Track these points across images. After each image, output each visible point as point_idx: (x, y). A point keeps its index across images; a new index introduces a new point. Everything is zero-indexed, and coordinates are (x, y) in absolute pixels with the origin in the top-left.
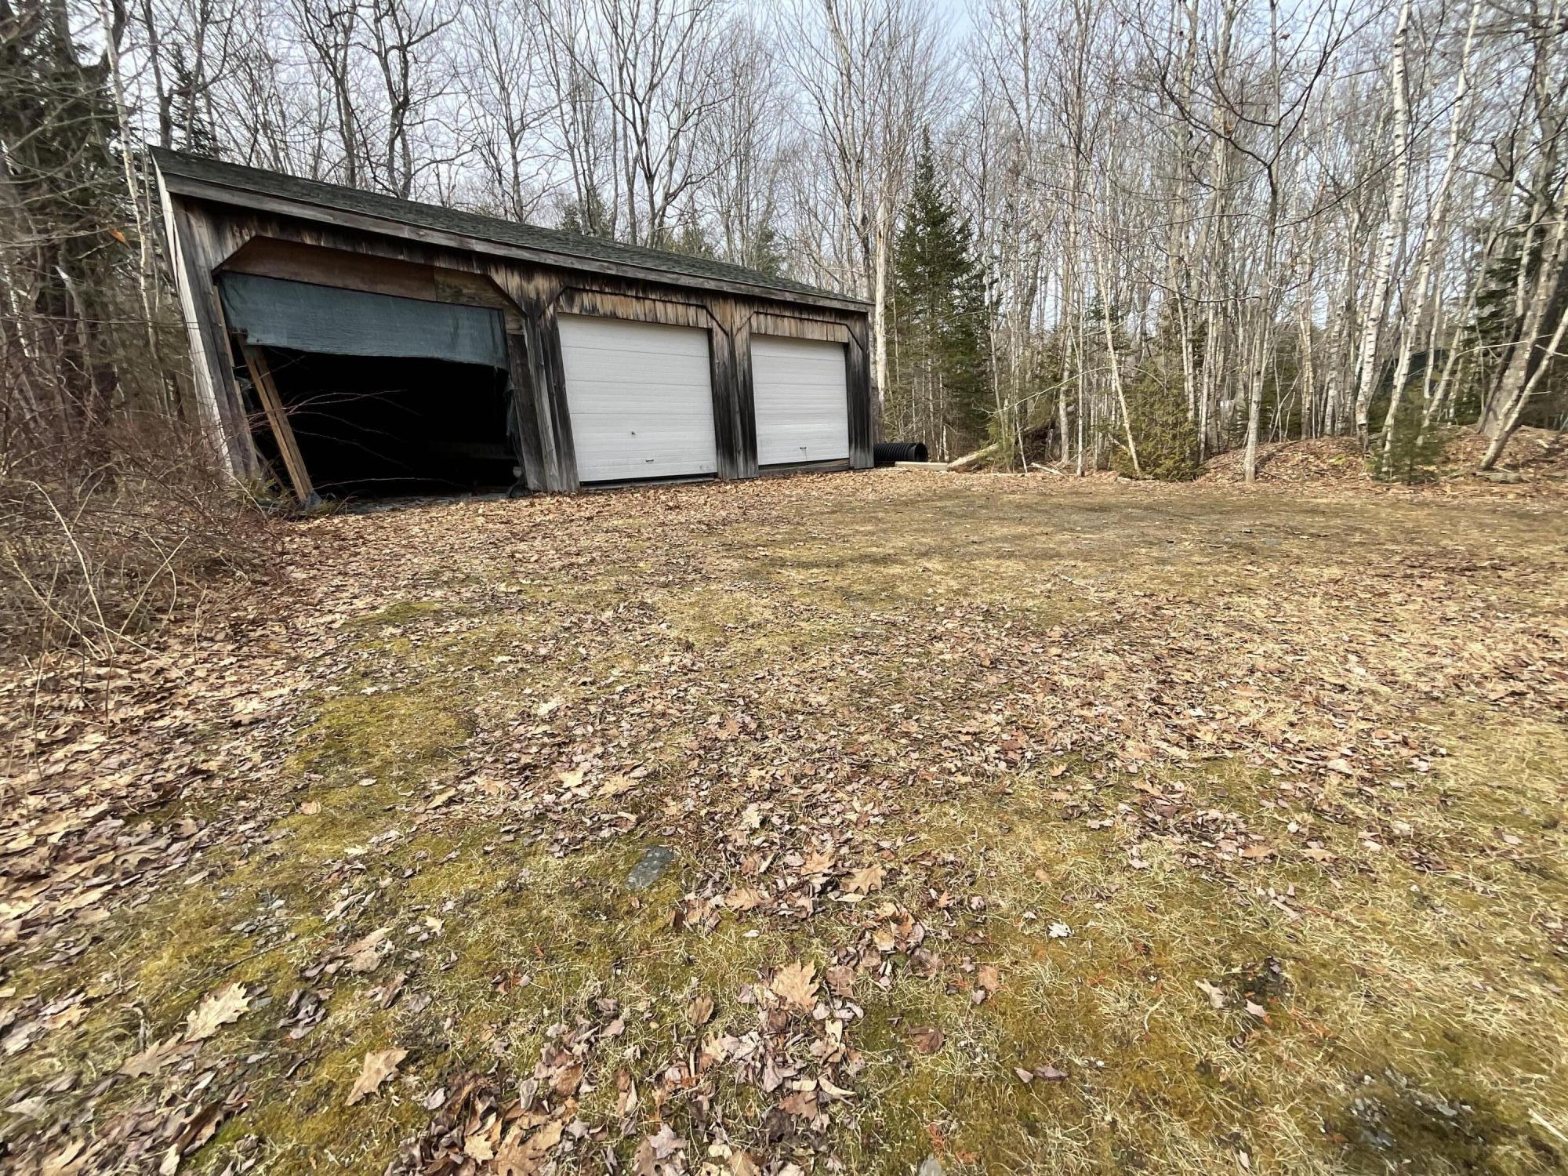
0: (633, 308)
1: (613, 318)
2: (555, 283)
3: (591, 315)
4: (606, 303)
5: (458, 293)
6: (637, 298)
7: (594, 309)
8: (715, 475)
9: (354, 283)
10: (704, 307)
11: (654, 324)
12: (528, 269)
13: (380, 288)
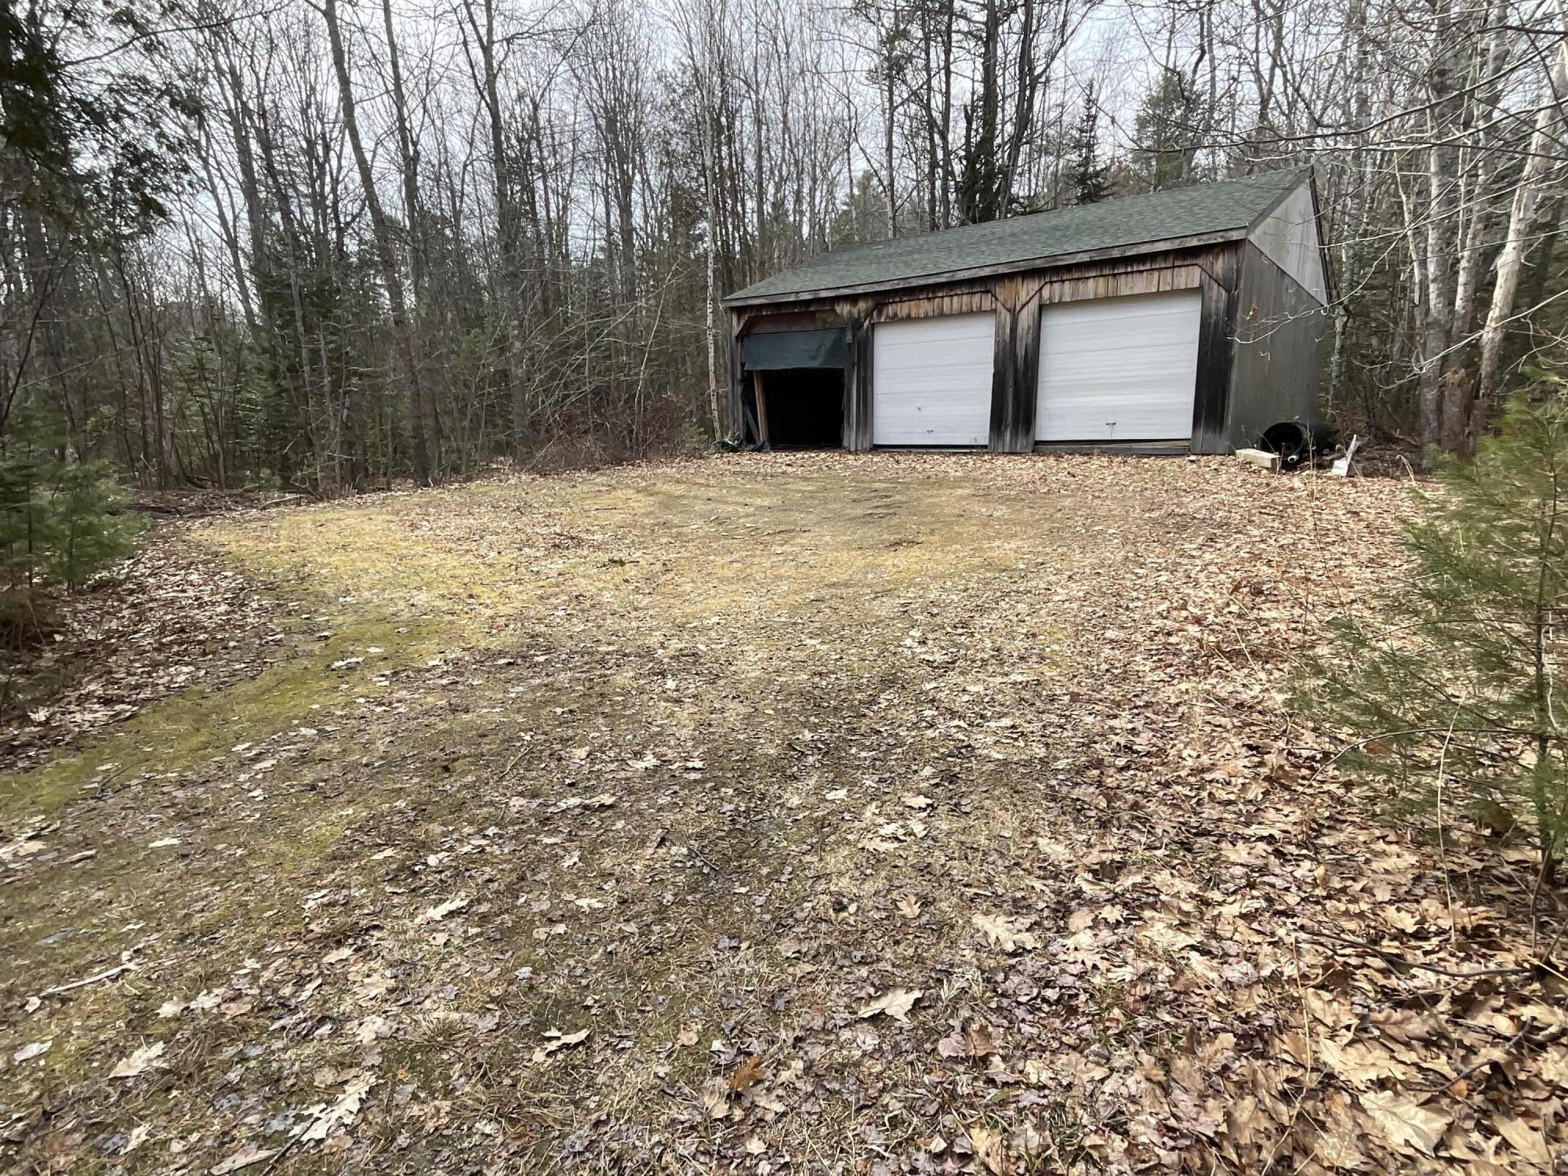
0: (925, 307)
1: (909, 319)
2: (870, 303)
3: (895, 320)
4: (903, 309)
5: (825, 321)
6: (929, 299)
7: (895, 315)
8: (985, 447)
9: (784, 328)
10: (987, 292)
11: (941, 316)
12: (853, 299)
13: (794, 328)
